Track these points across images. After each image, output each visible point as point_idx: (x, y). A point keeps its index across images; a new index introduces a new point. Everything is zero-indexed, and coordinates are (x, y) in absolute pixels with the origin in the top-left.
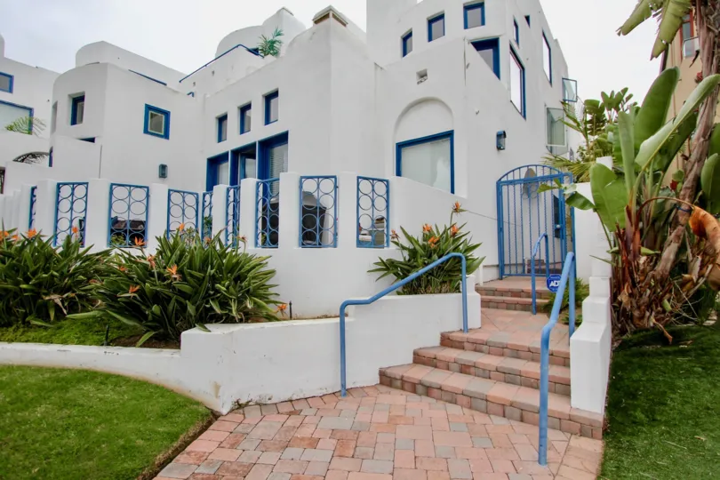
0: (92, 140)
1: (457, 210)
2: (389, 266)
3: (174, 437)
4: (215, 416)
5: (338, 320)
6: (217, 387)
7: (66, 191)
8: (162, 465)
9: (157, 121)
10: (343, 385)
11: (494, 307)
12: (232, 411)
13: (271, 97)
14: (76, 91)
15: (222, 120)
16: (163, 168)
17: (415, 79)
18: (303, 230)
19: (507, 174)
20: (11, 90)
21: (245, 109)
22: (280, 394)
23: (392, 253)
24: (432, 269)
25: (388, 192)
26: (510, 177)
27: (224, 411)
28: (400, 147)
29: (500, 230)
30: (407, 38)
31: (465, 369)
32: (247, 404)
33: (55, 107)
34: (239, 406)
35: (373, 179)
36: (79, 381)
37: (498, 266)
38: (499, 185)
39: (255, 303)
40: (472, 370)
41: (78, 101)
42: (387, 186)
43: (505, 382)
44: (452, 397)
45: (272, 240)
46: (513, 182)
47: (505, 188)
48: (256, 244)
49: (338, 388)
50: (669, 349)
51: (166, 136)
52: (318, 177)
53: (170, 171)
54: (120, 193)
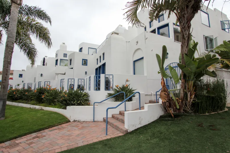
0: (72, 68)
1: (127, 81)
2: (110, 95)
3: (60, 123)
4: (69, 121)
5: (93, 106)
6: (70, 117)
8: (56, 126)
9: (85, 62)
12: (73, 121)
14: (70, 58)
15: (97, 59)
16: (86, 72)
17: (135, 44)
19: (167, 66)
20: (66, 57)
21: (100, 57)
22: (82, 120)
23: (112, 92)
25: (113, 77)
27: (71, 121)
28: (134, 62)
32: (76, 121)
34: (75, 121)
35: (109, 75)
40: (118, 119)
49: (93, 121)
50: (172, 119)
51: (87, 65)
53: (87, 73)
54: (70, 80)
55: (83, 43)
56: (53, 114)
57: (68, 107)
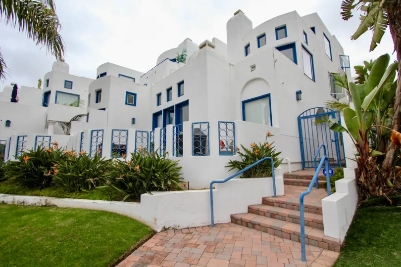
0: (104, 109)
1: (269, 135)
2: (235, 164)
3: (137, 239)
4: (154, 233)
5: (209, 190)
6: (156, 220)
7: (95, 134)
9: (131, 99)
10: (213, 222)
11: (296, 185)
12: (162, 231)
13: (180, 84)
14: (98, 88)
15: (159, 95)
16: (133, 120)
17: (250, 69)
18: (194, 148)
19: (303, 113)
20: (71, 88)
21: (169, 90)
22: (183, 225)
23: (237, 157)
24: (256, 165)
25: (234, 128)
26: (305, 115)
27: (159, 231)
28: (244, 103)
29: (301, 143)
30: (247, 47)
31: (273, 216)
32: (169, 228)
33: (89, 96)
34: (165, 229)
35: (226, 122)
36: (101, 215)
37: (301, 163)
38: (299, 119)
39: (172, 182)
40: (277, 216)
41: (99, 92)
42: (234, 125)
43: (293, 222)
44: (265, 229)
45: (180, 152)
46: (307, 117)
47: (302, 121)
48: (173, 154)
49: (210, 223)
51: (135, 105)
52: (200, 123)
53: (136, 121)
54: (116, 133)
55: (107, 65)
56: (105, 218)
57: (144, 196)
